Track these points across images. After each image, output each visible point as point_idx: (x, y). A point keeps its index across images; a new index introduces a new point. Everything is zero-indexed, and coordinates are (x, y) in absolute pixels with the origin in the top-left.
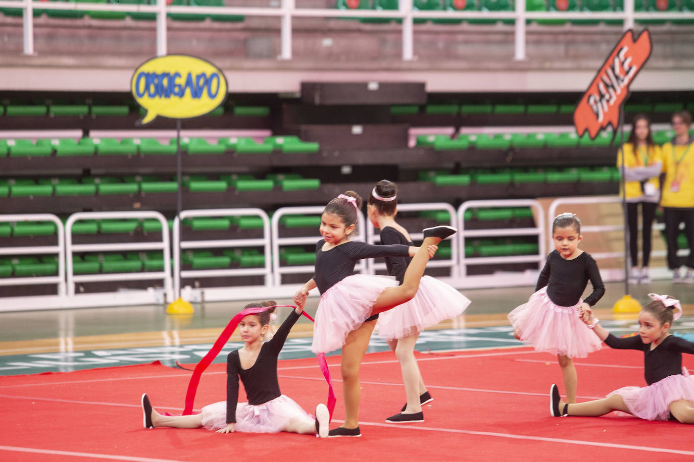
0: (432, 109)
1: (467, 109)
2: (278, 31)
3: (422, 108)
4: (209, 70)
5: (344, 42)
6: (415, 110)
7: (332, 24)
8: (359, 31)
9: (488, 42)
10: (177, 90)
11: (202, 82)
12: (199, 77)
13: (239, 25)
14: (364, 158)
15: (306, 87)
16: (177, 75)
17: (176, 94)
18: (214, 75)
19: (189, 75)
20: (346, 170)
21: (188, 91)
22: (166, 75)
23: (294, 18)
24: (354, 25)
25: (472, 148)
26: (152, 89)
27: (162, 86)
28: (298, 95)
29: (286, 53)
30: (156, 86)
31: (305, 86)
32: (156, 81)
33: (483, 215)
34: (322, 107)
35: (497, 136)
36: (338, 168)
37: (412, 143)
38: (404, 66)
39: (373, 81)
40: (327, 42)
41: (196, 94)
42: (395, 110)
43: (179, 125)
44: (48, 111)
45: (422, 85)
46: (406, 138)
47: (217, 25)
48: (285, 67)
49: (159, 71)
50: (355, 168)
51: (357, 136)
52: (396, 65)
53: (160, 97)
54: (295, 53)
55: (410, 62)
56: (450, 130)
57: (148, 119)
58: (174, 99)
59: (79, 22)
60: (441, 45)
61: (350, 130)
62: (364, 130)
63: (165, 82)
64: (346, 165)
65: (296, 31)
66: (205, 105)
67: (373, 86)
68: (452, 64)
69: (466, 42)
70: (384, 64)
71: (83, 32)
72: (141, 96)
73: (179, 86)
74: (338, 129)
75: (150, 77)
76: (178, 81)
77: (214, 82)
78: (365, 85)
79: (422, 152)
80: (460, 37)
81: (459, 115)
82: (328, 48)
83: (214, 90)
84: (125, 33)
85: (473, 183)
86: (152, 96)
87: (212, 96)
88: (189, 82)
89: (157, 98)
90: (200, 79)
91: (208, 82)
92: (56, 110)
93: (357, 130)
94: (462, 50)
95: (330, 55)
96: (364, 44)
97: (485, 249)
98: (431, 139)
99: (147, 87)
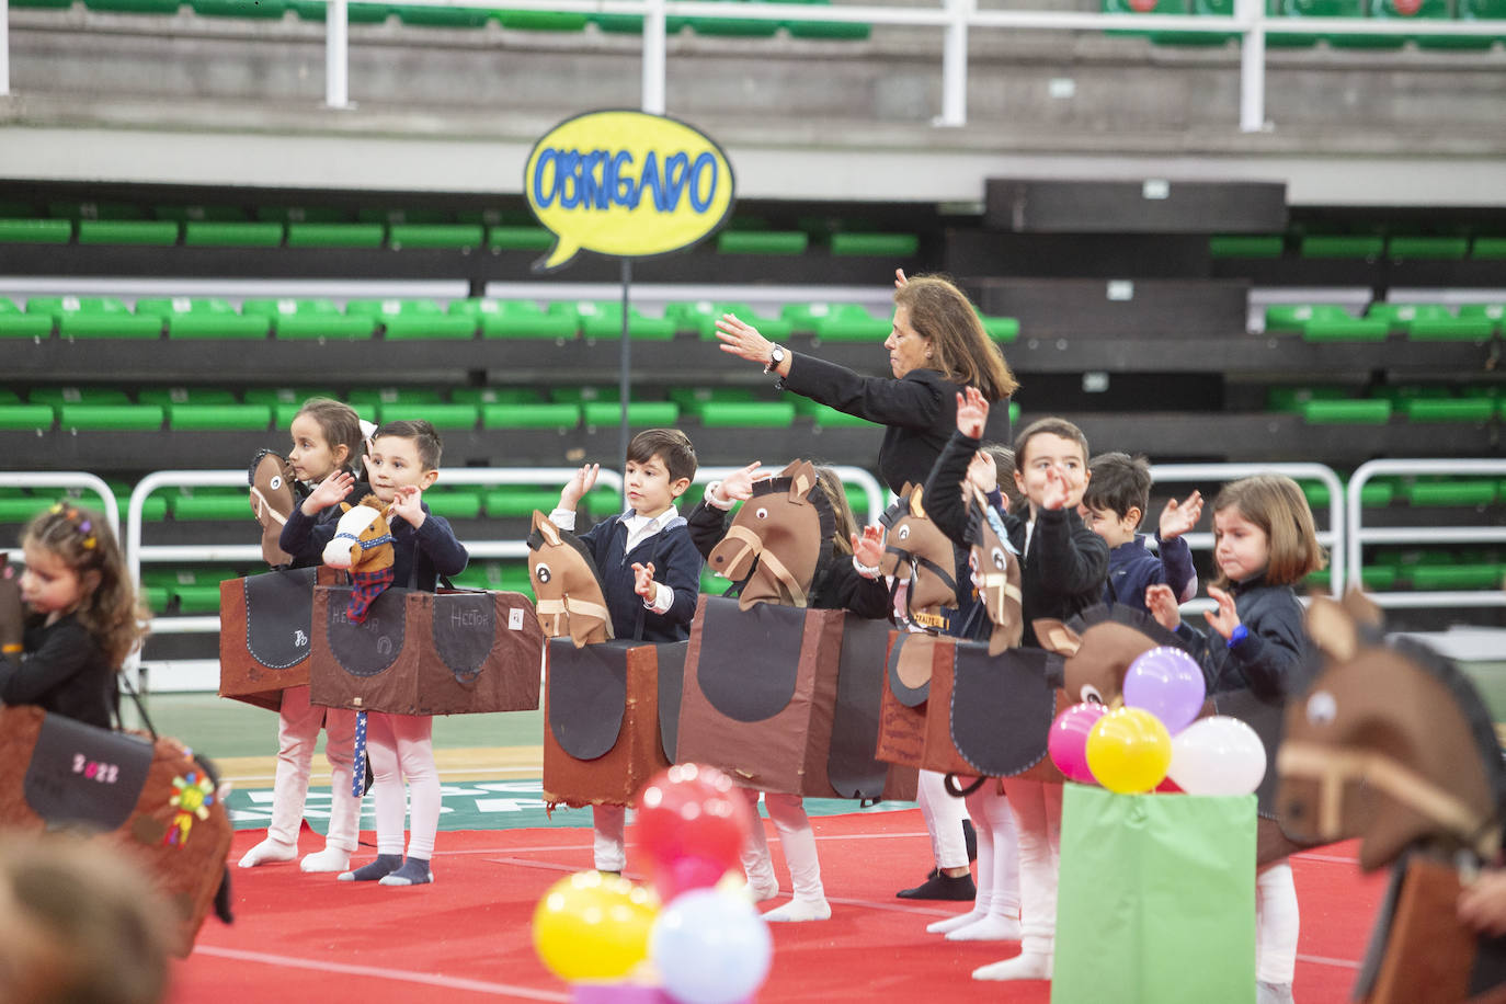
0: (1314, 246)
1: (1402, 247)
2: (933, 61)
3: (1292, 243)
4: (695, 146)
5: (1102, 88)
6: (1274, 246)
7: (1083, 47)
8: (1151, 63)
9: (1468, 92)
10: (623, 190)
11: (678, 172)
12: (671, 162)
13: (858, 47)
14: (1131, 355)
15: (996, 189)
16: (625, 156)
17: (621, 202)
18: (705, 158)
19: (651, 156)
20: (1096, 383)
21: (647, 195)
22: (599, 155)
23: (973, 30)
24: (1136, 49)
25: (1399, 337)
26: (570, 188)
27: (592, 179)
28: (979, 209)
29: (954, 112)
30: (579, 182)
31: (994, 187)
32: (579, 170)
33: (1420, 492)
34: (1031, 237)
35: (1465, 311)
36: (1077, 378)
37: (1256, 323)
38: (1239, 144)
39: (1158, 178)
40: (1062, 88)
41: (666, 202)
42: (1218, 246)
43: (626, 270)
44: (387, 237)
45: (1279, 189)
46: (1241, 311)
47: (803, 46)
48: (947, 145)
49: (585, 148)
50: (1115, 377)
51: (1119, 303)
52: (1219, 142)
53: (587, 207)
54: (972, 111)
55: (1254, 135)
56: (1362, 296)
57: (558, 258)
58: (616, 212)
59: (474, 36)
60: (1351, 97)
61: (1105, 291)
62: (1136, 291)
63: (598, 172)
64: (1095, 371)
65: (979, 63)
66: (683, 227)
67: (1156, 190)
68: (1359, 142)
69: (1414, 91)
70: (1190, 140)
71: (484, 60)
72: (546, 203)
73: (629, 181)
74: (1072, 290)
75: (565, 159)
76: (626, 170)
77: (706, 172)
78: (1137, 187)
79: (1272, 344)
80: (1400, 80)
81: (1384, 259)
82: (1063, 101)
83: (703, 193)
84: (583, 62)
85: (1398, 418)
86: (568, 204)
87: (701, 207)
88: (649, 174)
89: (580, 208)
90: (675, 165)
91: (691, 174)
92: (403, 235)
93: (1120, 290)
94: (1402, 108)
95: (1068, 116)
96: (1151, 92)
97: (1424, 573)
98: (1303, 314)
99: (559, 184)
